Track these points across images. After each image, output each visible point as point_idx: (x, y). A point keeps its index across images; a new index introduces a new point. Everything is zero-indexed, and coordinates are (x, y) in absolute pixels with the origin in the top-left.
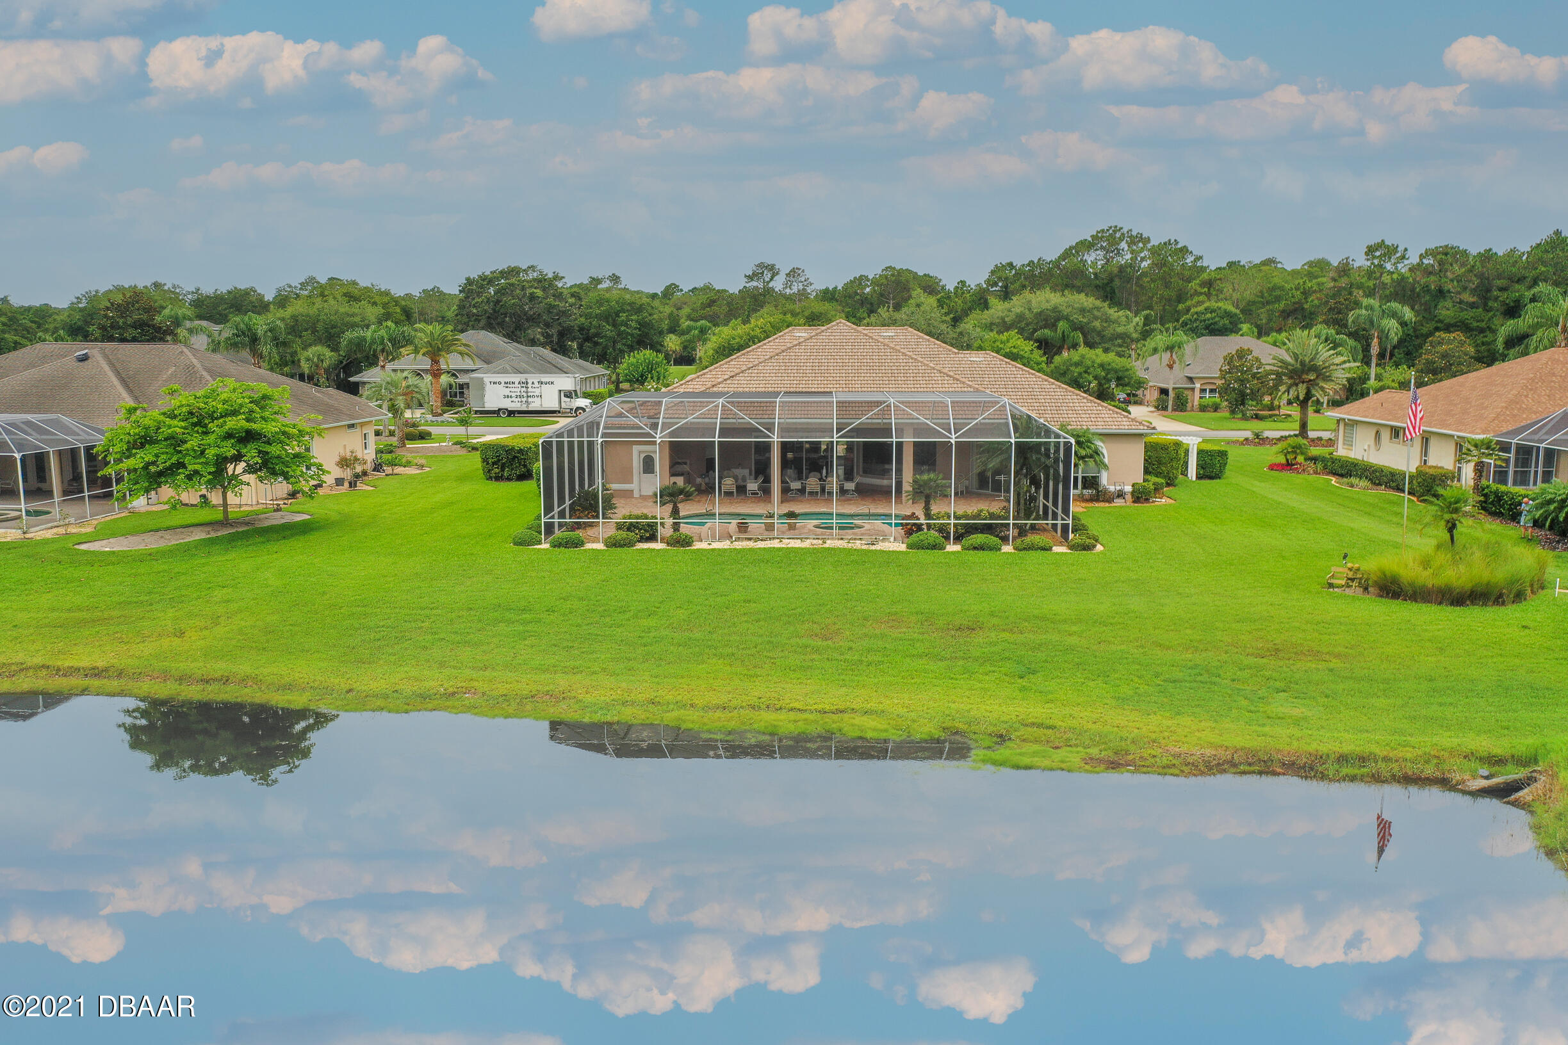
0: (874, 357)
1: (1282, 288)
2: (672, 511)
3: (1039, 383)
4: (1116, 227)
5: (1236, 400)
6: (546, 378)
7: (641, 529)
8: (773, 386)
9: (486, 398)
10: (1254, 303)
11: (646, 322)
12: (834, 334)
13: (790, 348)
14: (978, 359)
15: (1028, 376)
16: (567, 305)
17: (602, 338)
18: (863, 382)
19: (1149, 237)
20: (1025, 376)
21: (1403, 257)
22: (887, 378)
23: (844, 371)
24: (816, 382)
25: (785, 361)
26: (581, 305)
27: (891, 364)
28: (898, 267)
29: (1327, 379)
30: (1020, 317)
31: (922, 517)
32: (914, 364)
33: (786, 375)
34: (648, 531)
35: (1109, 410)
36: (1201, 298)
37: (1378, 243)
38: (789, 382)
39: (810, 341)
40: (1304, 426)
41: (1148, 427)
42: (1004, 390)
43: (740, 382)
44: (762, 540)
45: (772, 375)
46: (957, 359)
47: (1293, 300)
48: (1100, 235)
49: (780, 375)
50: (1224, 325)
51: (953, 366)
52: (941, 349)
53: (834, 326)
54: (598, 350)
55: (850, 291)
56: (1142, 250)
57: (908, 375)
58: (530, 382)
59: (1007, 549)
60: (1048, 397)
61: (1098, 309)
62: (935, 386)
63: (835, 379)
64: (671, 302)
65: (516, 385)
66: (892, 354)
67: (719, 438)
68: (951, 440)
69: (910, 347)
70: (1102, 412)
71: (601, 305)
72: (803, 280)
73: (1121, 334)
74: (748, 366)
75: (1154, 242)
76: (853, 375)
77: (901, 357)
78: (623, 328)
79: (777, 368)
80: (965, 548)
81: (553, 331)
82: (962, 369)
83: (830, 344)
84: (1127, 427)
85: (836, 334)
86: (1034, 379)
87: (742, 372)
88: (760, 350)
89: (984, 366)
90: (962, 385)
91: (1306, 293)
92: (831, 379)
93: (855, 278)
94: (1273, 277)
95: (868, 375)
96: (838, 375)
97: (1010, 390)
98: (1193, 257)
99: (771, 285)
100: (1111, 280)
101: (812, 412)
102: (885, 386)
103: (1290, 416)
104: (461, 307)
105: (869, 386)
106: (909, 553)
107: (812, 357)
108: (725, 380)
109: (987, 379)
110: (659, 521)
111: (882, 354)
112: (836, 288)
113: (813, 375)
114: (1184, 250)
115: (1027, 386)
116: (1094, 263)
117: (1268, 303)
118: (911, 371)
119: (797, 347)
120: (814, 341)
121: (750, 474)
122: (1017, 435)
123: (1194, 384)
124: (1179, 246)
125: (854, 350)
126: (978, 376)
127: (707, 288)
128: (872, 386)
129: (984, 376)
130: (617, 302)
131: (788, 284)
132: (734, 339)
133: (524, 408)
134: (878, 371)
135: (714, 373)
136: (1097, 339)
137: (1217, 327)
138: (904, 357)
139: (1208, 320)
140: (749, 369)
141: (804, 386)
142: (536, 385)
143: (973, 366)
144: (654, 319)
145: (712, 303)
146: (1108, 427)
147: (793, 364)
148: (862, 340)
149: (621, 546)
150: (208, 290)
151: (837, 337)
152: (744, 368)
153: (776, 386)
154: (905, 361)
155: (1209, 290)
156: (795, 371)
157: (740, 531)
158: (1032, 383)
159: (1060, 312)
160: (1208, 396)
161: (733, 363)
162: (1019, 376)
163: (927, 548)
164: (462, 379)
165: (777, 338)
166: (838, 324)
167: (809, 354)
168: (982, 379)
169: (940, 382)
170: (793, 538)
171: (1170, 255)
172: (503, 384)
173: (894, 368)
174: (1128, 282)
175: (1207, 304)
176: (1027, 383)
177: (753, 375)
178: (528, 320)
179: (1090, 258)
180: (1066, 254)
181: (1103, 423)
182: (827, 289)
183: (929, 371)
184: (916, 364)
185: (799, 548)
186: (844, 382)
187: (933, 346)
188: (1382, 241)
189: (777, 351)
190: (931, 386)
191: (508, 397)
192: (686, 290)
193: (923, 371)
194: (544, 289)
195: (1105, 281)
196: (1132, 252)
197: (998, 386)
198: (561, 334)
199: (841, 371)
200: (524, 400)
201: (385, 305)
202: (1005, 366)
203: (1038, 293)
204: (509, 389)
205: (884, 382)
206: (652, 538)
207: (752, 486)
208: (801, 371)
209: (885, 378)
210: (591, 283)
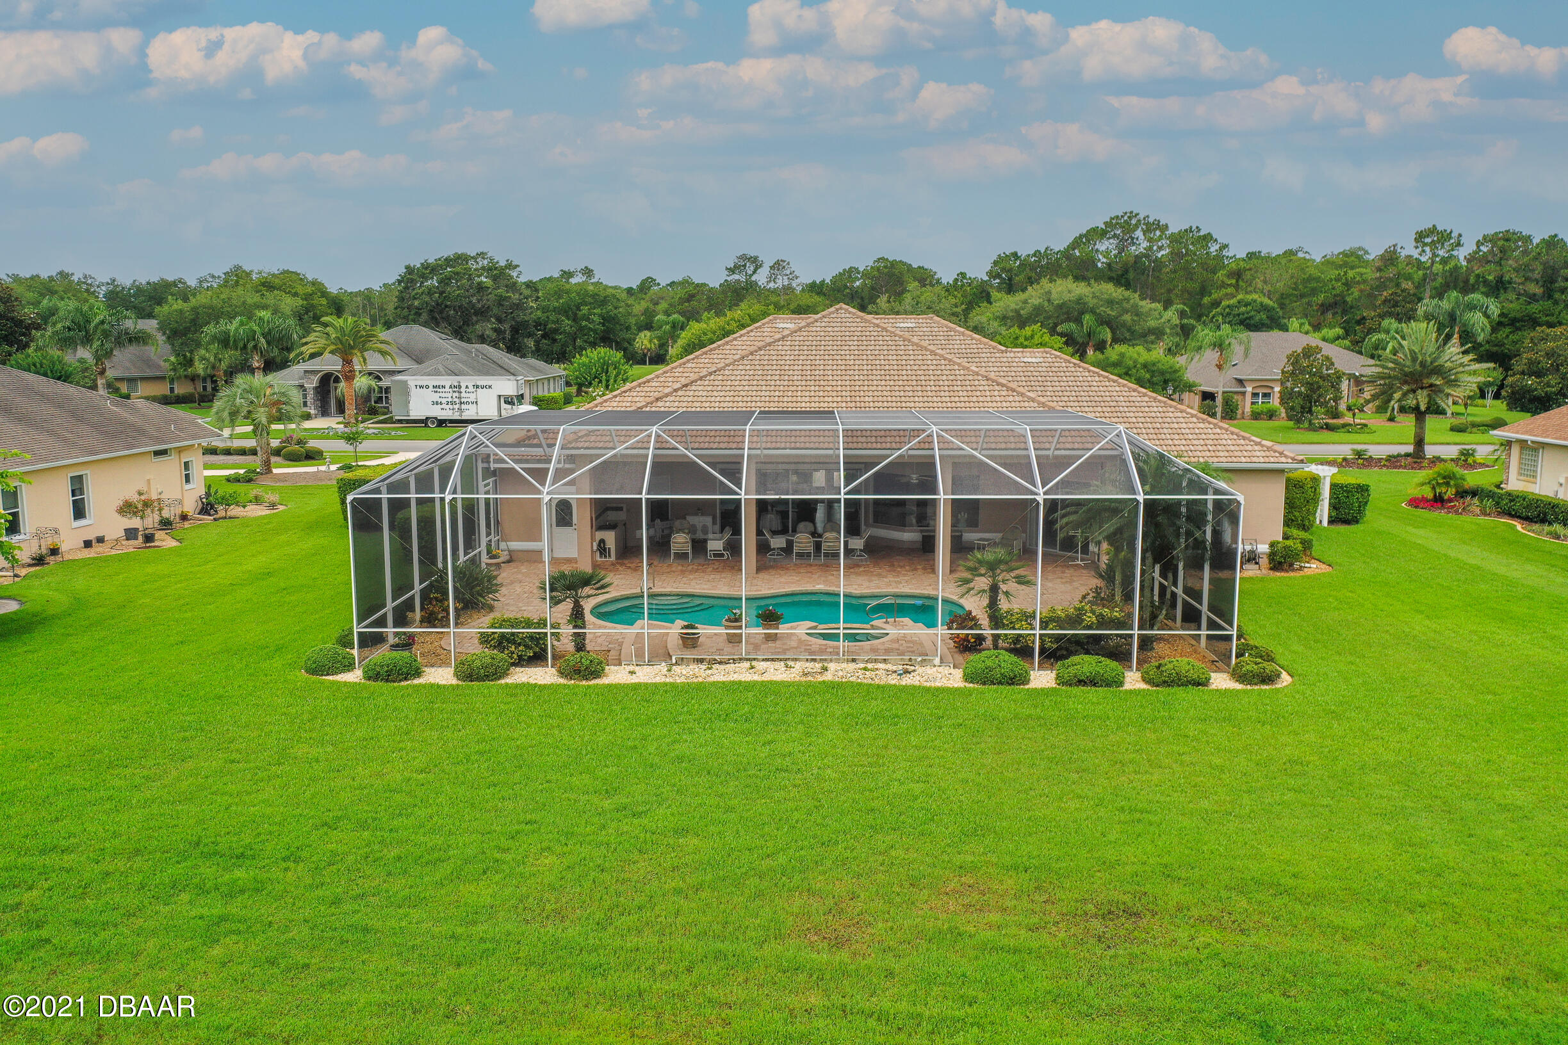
0: (890, 357)
1: (1318, 279)
2: (572, 614)
3: (1125, 394)
4: (1131, 212)
5: (1302, 407)
6: (482, 381)
7: (520, 644)
8: (745, 399)
9: (412, 406)
10: (1288, 296)
11: (610, 316)
12: (832, 324)
13: (769, 344)
14: (1034, 360)
15: (1107, 384)
16: (522, 297)
17: (561, 334)
18: (876, 393)
19: (1167, 225)
20: (1103, 384)
21: (1459, 244)
22: (911, 388)
23: (848, 378)
24: (807, 394)
25: (762, 362)
26: (538, 298)
27: (916, 367)
28: (891, 259)
29: (1454, 383)
30: (1038, 310)
31: (984, 621)
32: (948, 367)
33: (764, 383)
34: (531, 648)
35: (1232, 433)
36: (1230, 290)
37: (1429, 229)
38: (768, 393)
39: (798, 333)
40: (1420, 443)
41: (1293, 459)
42: (1076, 404)
43: (696, 393)
44: (720, 663)
45: (744, 383)
46: (1005, 360)
47: (1334, 292)
48: (1114, 222)
49: (755, 383)
50: (1261, 320)
51: (1000, 369)
52: (982, 346)
53: (833, 313)
54: (556, 348)
55: (839, 284)
56: (1160, 238)
57: (941, 383)
58: (463, 385)
59: (1133, 680)
60: (1141, 414)
61: (1127, 300)
62: (981, 399)
63: (835, 389)
64: (647, 297)
65: (447, 389)
66: (916, 352)
67: (648, 493)
68: (1037, 497)
69: (938, 342)
70: (1222, 436)
71: (560, 297)
72: (788, 273)
73: (1154, 329)
74: (710, 370)
75: (1173, 229)
76: (860, 383)
77: (929, 357)
78: (584, 323)
79: (751, 372)
80: (1061, 681)
81: (506, 327)
82: (1013, 374)
83: (827, 338)
84: (1262, 460)
85: (834, 325)
86: (1118, 389)
87: (701, 379)
88: (728, 347)
89: (1044, 369)
90: (1021, 398)
91: (1348, 285)
92: (829, 388)
93: (844, 270)
94: (1307, 267)
95: (883, 383)
96: (839, 383)
97: (1085, 404)
98: (1218, 246)
99: (753, 278)
100: (1126, 271)
101: (802, 439)
102: (908, 399)
103: (1366, 425)
104: (401, 299)
105: (885, 398)
106: (970, 692)
107: (801, 357)
108: (676, 390)
109: (1051, 389)
110: (548, 630)
111: (902, 353)
112: (824, 281)
113: (804, 383)
114: (1208, 238)
115: (1109, 399)
116: (1107, 253)
117: (1302, 296)
118: (944, 378)
119: (780, 343)
120: (805, 334)
121: (714, 523)
122: (1147, 488)
123: (1245, 387)
124: (1202, 233)
125: (861, 348)
126: (1037, 383)
127: (686, 282)
128: (889, 399)
129: (1045, 384)
130: (578, 294)
131: (772, 278)
132: (705, 334)
133: (456, 416)
134: (896, 377)
135: (662, 379)
136: (1127, 335)
137: (1252, 322)
138: (933, 357)
139: (1243, 314)
140: (711, 374)
141: (790, 399)
142: (471, 389)
143: (1029, 369)
144: (619, 313)
145: (690, 297)
146: (1235, 460)
147: (774, 367)
148: (872, 333)
149: (480, 679)
150: (125, 281)
151: (836, 329)
152: (704, 372)
153: (749, 399)
154: (935, 362)
155: (1237, 281)
156: (777, 377)
157: (685, 645)
158: (1115, 394)
159: (1085, 304)
160: (1260, 401)
161: (690, 365)
162: (1095, 384)
163: (1000, 683)
164: (385, 383)
165: (752, 331)
166: (837, 310)
167: (797, 352)
168: (1042, 388)
169: (988, 393)
170: (773, 660)
171: (1192, 243)
172: (431, 388)
173: (919, 372)
174: (1143, 274)
175: (1240, 297)
176: (1107, 394)
177: (716, 383)
178: (476, 314)
179: (1103, 246)
180: (1076, 243)
181: (1227, 454)
182: (814, 283)
183: (971, 378)
184: (952, 367)
185: (782, 682)
186: (848, 393)
187: (970, 342)
188: (1434, 226)
189: (752, 348)
190: (975, 399)
191: (437, 403)
192: (663, 283)
193: (962, 378)
194: (495, 279)
195: (1119, 273)
196: (1150, 240)
197: (1066, 399)
198: (515, 330)
199: (844, 378)
200: (457, 407)
201: (308, 297)
202: (1073, 369)
203: (1059, 282)
204: (438, 395)
205: (907, 394)
206: (538, 658)
207: (715, 545)
208: (786, 377)
209: (907, 388)
210: (562, 276)
